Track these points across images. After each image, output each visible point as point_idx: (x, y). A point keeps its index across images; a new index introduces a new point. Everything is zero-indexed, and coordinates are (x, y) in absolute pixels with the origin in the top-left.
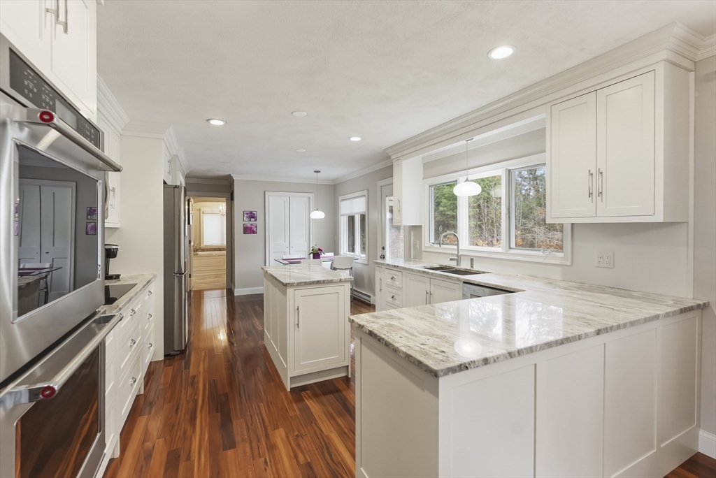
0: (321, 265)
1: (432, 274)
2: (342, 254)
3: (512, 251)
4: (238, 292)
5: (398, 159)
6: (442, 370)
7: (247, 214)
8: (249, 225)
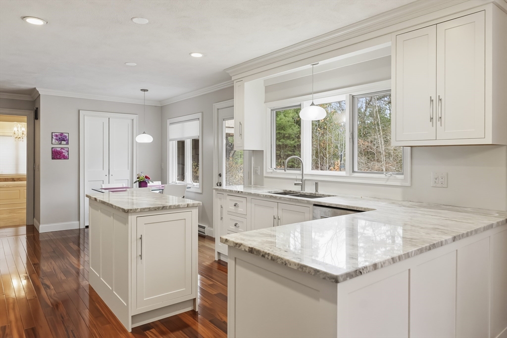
1: (280, 198)
2: (170, 182)
3: (355, 175)
4: (43, 228)
5: (240, 80)
6: (342, 276)
7: (56, 136)
8: (59, 149)
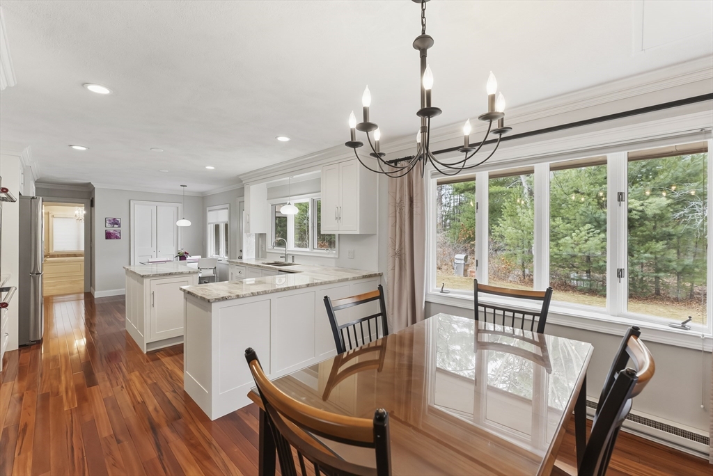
0: (186, 265)
1: (267, 267)
2: (209, 256)
3: (315, 251)
4: (98, 294)
5: (248, 184)
7: (110, 220)
8: (111, 231)
